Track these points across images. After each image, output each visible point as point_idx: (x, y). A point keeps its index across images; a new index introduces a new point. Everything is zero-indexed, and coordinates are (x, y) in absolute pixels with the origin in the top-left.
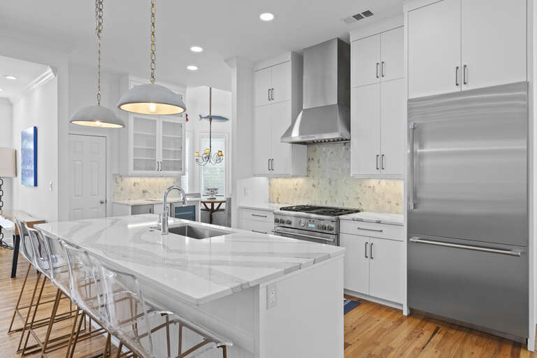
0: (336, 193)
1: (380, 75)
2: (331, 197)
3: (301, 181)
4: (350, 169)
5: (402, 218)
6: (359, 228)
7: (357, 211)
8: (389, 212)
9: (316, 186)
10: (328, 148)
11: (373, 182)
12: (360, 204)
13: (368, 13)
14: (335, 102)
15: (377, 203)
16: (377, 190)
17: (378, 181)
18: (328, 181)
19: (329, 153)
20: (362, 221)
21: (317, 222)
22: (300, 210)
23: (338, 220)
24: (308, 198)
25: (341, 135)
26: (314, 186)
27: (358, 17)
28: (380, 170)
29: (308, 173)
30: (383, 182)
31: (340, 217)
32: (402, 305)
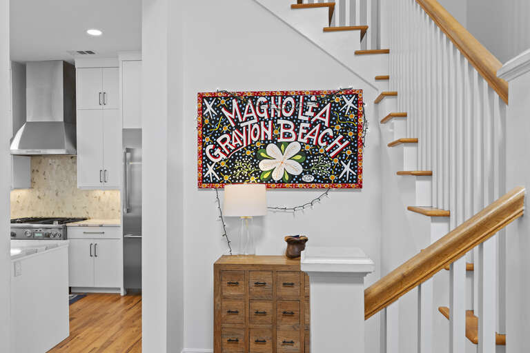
0: (64, 203)
1: (102, 102)
2: (59, 208)
3: (23, 193)
4: (76, 181)
5: (119, 221)
6: (84, 233)
7: (84, 219)
8: (113, 218)
9: (42, 197)
10: (54, 161)
11: (99, 193)
12: (88, 213)
13: (90, 52)
14: (61, 119)
15: (102, 211)
16: (102, 200)
17: (103, 192)
18: (55, 193)
19: (55, 166)
20: (87, 226)
21: (43, 231)
22: (25, 222)
23: (66, 228)
24: (33, 210)
25: (67, 151)
26: (39, 197)
27: (82, 53)
28: (103, 182)
29: (32, 185)
30: (108, 193)
31: (68, 224)
32: (119, 289)
